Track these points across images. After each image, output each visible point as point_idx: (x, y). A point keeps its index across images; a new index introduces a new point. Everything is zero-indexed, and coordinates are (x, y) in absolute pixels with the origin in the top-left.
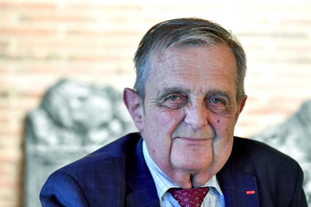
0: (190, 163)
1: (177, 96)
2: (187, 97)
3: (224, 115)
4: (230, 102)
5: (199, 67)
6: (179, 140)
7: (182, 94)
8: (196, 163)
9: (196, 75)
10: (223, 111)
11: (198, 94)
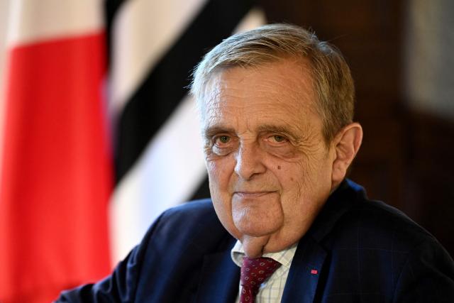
2: (237, 137)
4: (296, 138)
7: (231, 133)
10: (287, 153)
11: (245, 132)
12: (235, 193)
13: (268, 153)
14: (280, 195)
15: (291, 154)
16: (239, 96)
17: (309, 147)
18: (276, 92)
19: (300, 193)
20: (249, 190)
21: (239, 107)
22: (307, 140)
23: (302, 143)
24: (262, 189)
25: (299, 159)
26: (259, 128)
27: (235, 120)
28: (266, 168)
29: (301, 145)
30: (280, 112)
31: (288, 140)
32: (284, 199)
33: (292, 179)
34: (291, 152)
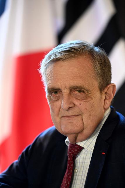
12: (62, 117)
13: (75, 98)
14: (82, 116)
17: (93, 94)
18: (77, 71)
19: (90, 115)
22: (92, 91)
25: (89, 100)
26: (71, 87)
27: (60, 84)
28: (75, 105)
29: (89, 94)
30: (79, 79)
31: (84, 92)
32: (84, 117)
33: (86, 109)
34: (85, 97)
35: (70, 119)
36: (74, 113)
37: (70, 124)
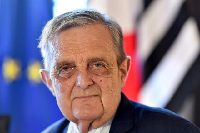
0: (86, 115)
1: (68, 67)
2: (75, 66)
3: (105, 76)
4: (108, 65)
5: (79, 43)
6: (76, 100)
7: (71, 65)
8: (90, 115)
9: (77, 50)
10: (104, 73)
11: (81, 62)
12: (75, 98)
13: (93, 73)
14: (101, 97)
15: (106, 73)
16: (76, 43)
17: (114, 69)
18: (96, 40)
19: (112, 95)
20: (85, 95)
21: (76, 49)
22: (113, 65)
23: (111, 67)
24: (92, 94)
25: (111, 75)
26: (89, 60)
27: (75, 56)
28: (94, 82)
29: (110, 68)
30: (100, 50)
31: (104, 66)
33: (108, 87)
34: (106, 72)
35: (87, 101)
36: (92, 92)
37: (87, 107)
